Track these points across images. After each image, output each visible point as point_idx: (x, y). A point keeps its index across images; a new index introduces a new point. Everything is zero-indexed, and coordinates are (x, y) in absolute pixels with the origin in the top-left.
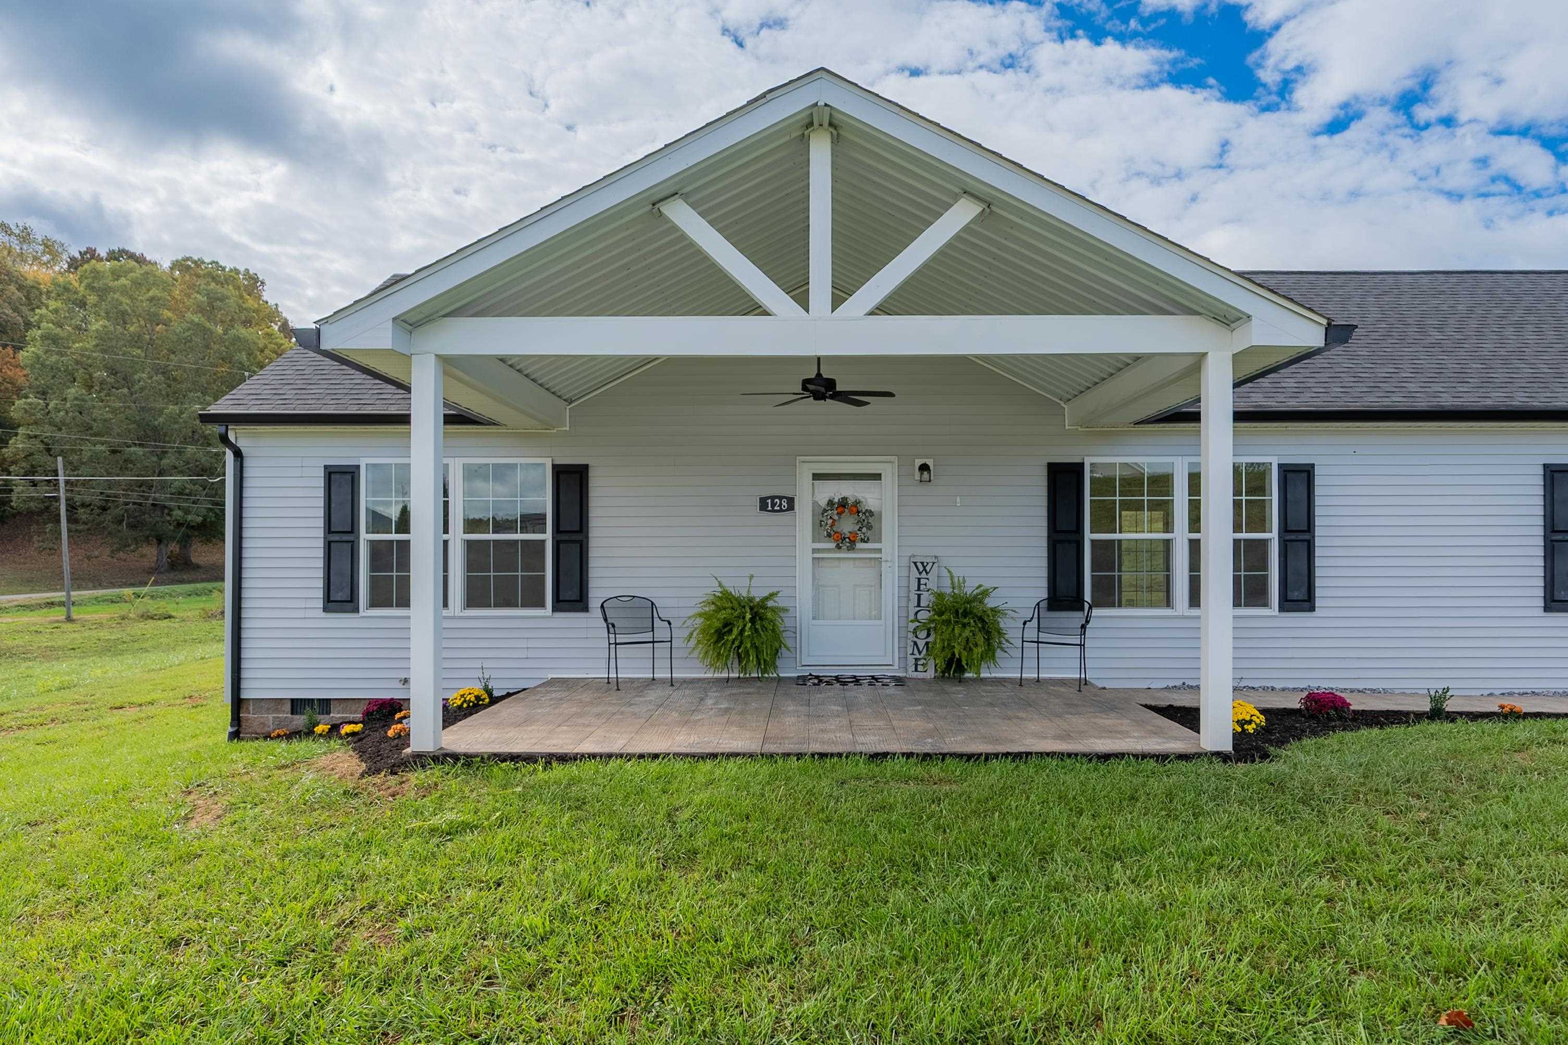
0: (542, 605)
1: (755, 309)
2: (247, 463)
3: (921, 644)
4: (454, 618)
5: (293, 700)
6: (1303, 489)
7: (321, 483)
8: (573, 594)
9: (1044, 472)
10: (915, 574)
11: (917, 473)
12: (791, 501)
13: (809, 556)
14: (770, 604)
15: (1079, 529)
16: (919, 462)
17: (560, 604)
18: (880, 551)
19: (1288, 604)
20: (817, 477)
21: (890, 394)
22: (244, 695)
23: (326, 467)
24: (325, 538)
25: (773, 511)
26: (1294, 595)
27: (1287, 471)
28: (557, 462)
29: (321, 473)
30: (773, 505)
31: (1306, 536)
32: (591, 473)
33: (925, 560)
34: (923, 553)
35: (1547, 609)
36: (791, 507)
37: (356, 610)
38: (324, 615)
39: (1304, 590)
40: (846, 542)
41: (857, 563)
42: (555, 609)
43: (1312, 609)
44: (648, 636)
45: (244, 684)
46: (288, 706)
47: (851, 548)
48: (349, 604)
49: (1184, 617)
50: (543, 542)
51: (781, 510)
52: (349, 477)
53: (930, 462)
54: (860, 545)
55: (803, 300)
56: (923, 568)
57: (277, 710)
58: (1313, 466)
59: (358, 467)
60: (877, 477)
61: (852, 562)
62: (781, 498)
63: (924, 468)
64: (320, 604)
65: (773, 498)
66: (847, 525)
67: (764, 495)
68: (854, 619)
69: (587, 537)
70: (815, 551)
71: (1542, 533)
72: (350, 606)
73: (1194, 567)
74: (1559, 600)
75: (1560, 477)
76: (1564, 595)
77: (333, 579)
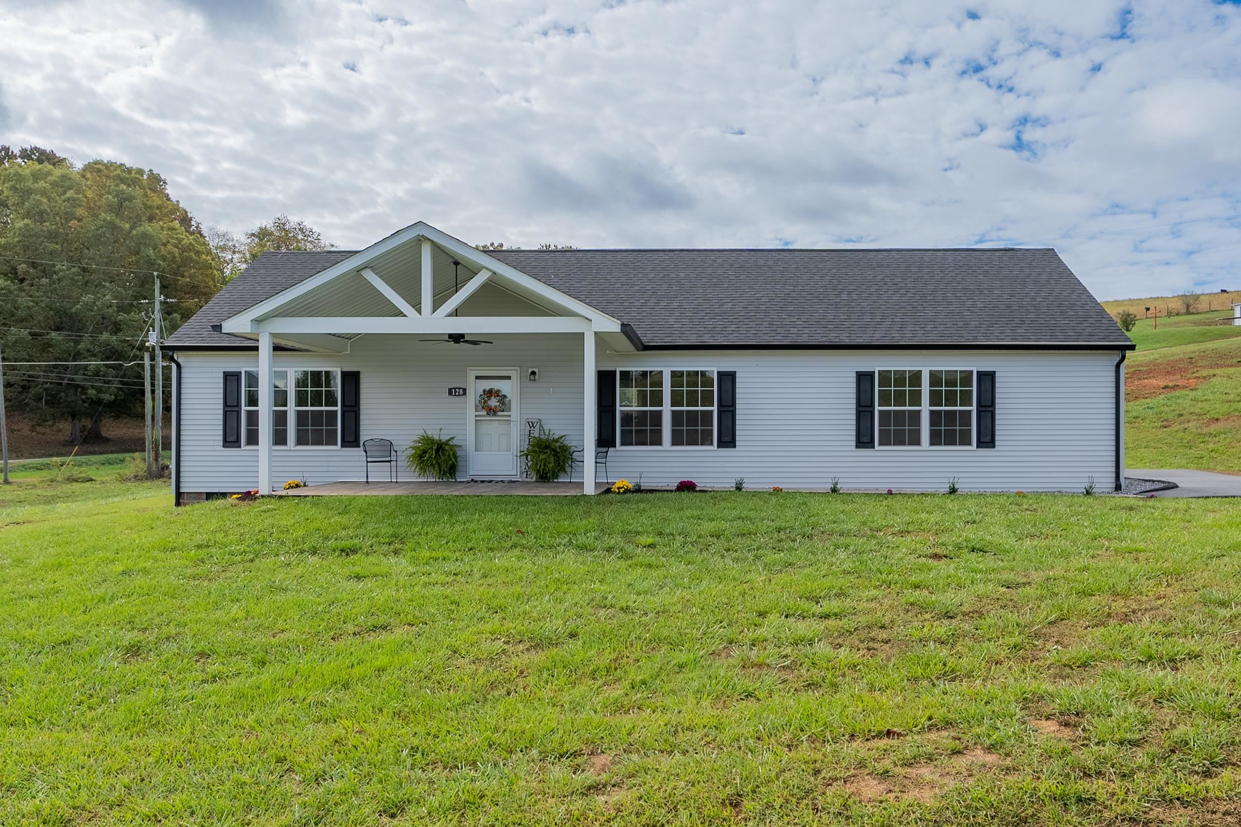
0: (336, 444)
1: (400, 314)
2: (183, 370)
3: (529, 463)
4: (290, 450)
5: (206, 493)
6: (730, 384)
7: (222, 381)
8: (352, 438)
9: (596, 375)
10: (528, 428)
11: (529, 377)
12: (465, 390)
13: (473, 419)
14: (451, 443)
15: (614, 405)
16: (530, 370)
17: (345, 444)
18: (510, 416)
19: (722, 444)
20: (477, 378)
22: (182, 490)
23: (224, 372)
24: (223, 409)
25: (455, 395)
26: (725, 439)
27: (721, 375)
28: (343, 370)
29: (222, 375)
30: (456, 392)
31: (732, 409)
32: (361, 376)
33: (533, 421)
34: (533, 416)
35: (857, 447)
36: (465, 393)
37: (240, 447)
38: (223, 449)
39: (730, 436)
40: (491, 411)
41: (501, 422)
42: (342, 446)
43: (734, 446)
44: (389, 459)
45: (182, 485)
46: (204, 496)
47: (494, 414)
49: (668, 451)
50: (336, 411)
51: (459, 395)
52: (236, 377)
53: (536, 370)
54: (498, 413)
55: (418, 309)
56: (532, 425)
57: (198, 497)
58: (735, 372)
59: (241, 372)
60: (509, 378)
61: (497, 422)
62: (459, 389)
63: (533, 373)
64: (221, 443)
65: (455, 389)
66: (493, 402)
67: (451, 386)
68: (499, 451)
69: (359, 409)
70: (476, 416)
71: (855, 407)
72: (236, 444)
73: (673, 424)
74: (864, 441)
75: (864, 378)
76: (866, 439)
77: (228, 430)
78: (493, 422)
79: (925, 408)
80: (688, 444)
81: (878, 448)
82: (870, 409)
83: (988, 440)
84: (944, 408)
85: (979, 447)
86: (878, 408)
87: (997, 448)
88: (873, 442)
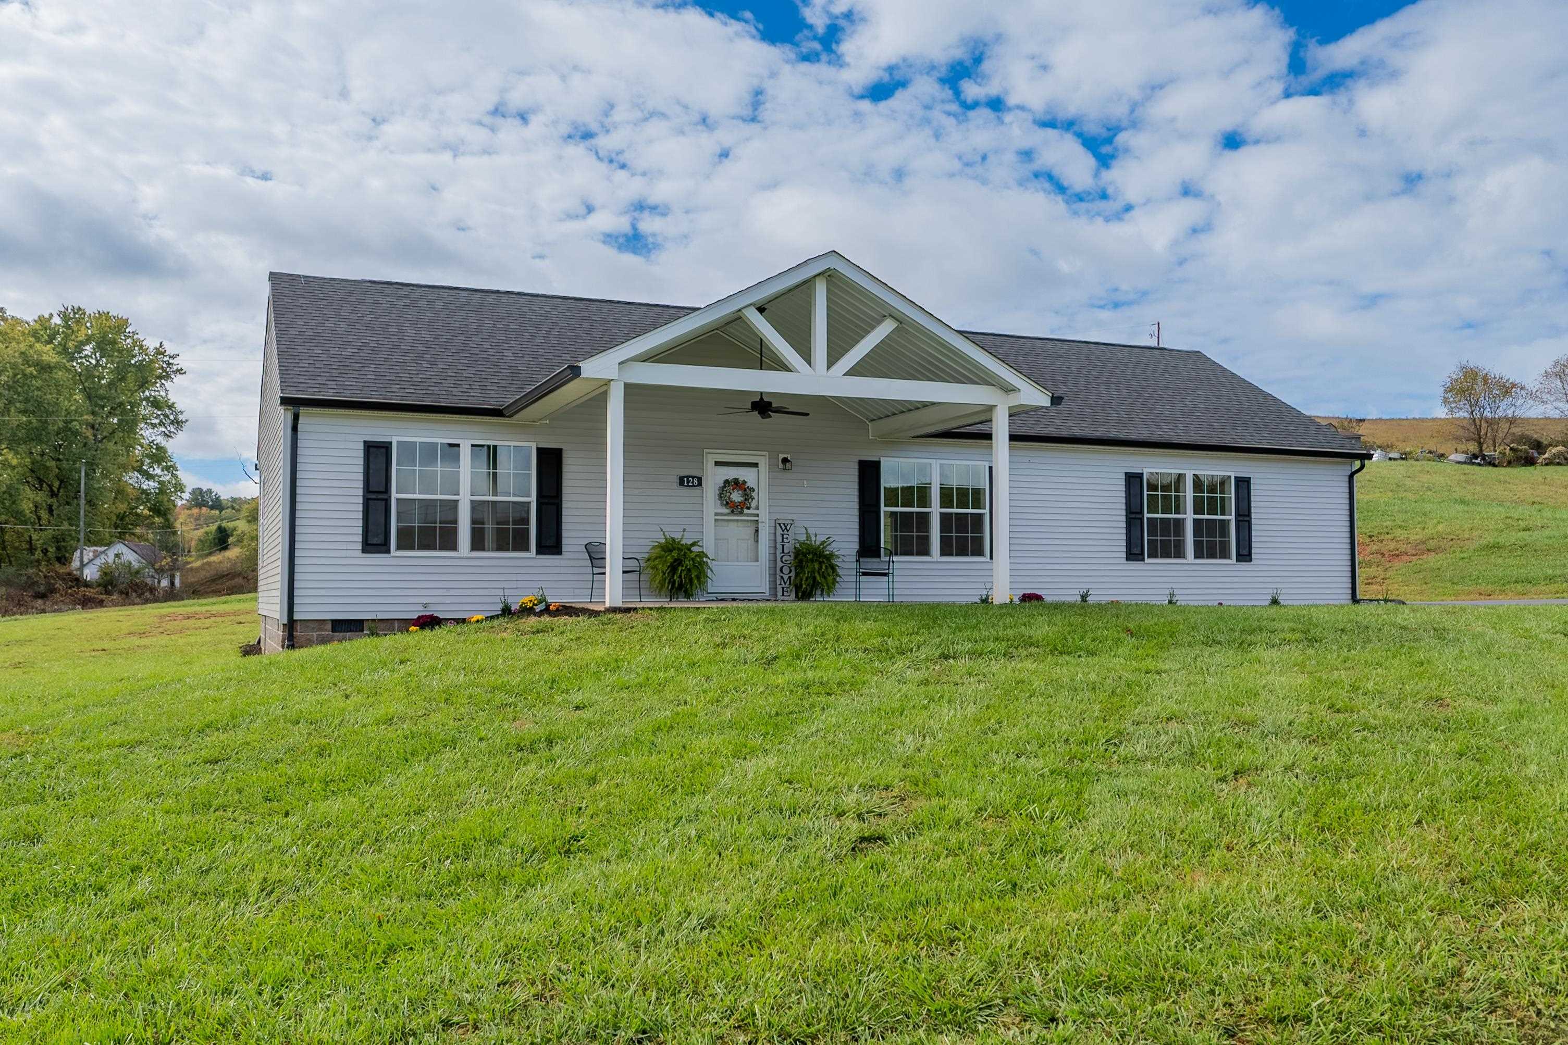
2: (301, 437)
3: (786, 578)
4: (463, 558)
5: (333, 621)
7: (361, 454)
8: (551, 542)
9: (857, 466)
10: (779, 531)
11: (781, 466)
12: (700, 479)
13: (713, 517)
14: (694, 549)
15: (878, 505)
16: (781, 456)
17: (541, 550)
18: (757, 515)
20: (717, 464)
21: (807, 415)
22: (296, 617)
23: (365, 442)
24: (364, 496)
25: (688, 486)
28: (540, 446)
29: (361, 446)
30: (688, 482)
32: (564, 455)
33: (786, 522)
34: (784, 517)
35: (1128, 559)
36: (700, 484)
37: (388, 552)
38: (362, 555)
40: (736, 509)
41: (739, 524)
42: (538, 552)
45: (297, 608)
46: (329, 626)
47: (741, 513)
48: (383, 547)
49: (936, 562)
50: (529, 503)
51: (693, 486)
52: (383, 450)
53: (789, 457)
54: (746, 511)
56: (785, 528)
57: (320, 629)
59: (391, 443)
60: (756, 465)
61: (736, 523)
62: (693, 477)
63: (785, 461)
64: (360, 547)
65: (688, 477)
66: (736, 497)
67: (682, 474)
68: (738, 561)
69: (562, 501)
70: (716, 514)
71: (1124, 514)
72: (383, 548)
73: (943, 530)
74: (1134, 554)
75: (1133, 480)
76: (1136, 550)
77: (370, 527)
78: (731, 524)
79: (1189, 517)
80: (958, 554)
81: (1147, 560)
82: (1140, 516)
83: (1245, 552)
84: (1206, 517)
85: (1238, 560)
86: (1146, 515)
87: (1254, 562)
88: (1142, 553)
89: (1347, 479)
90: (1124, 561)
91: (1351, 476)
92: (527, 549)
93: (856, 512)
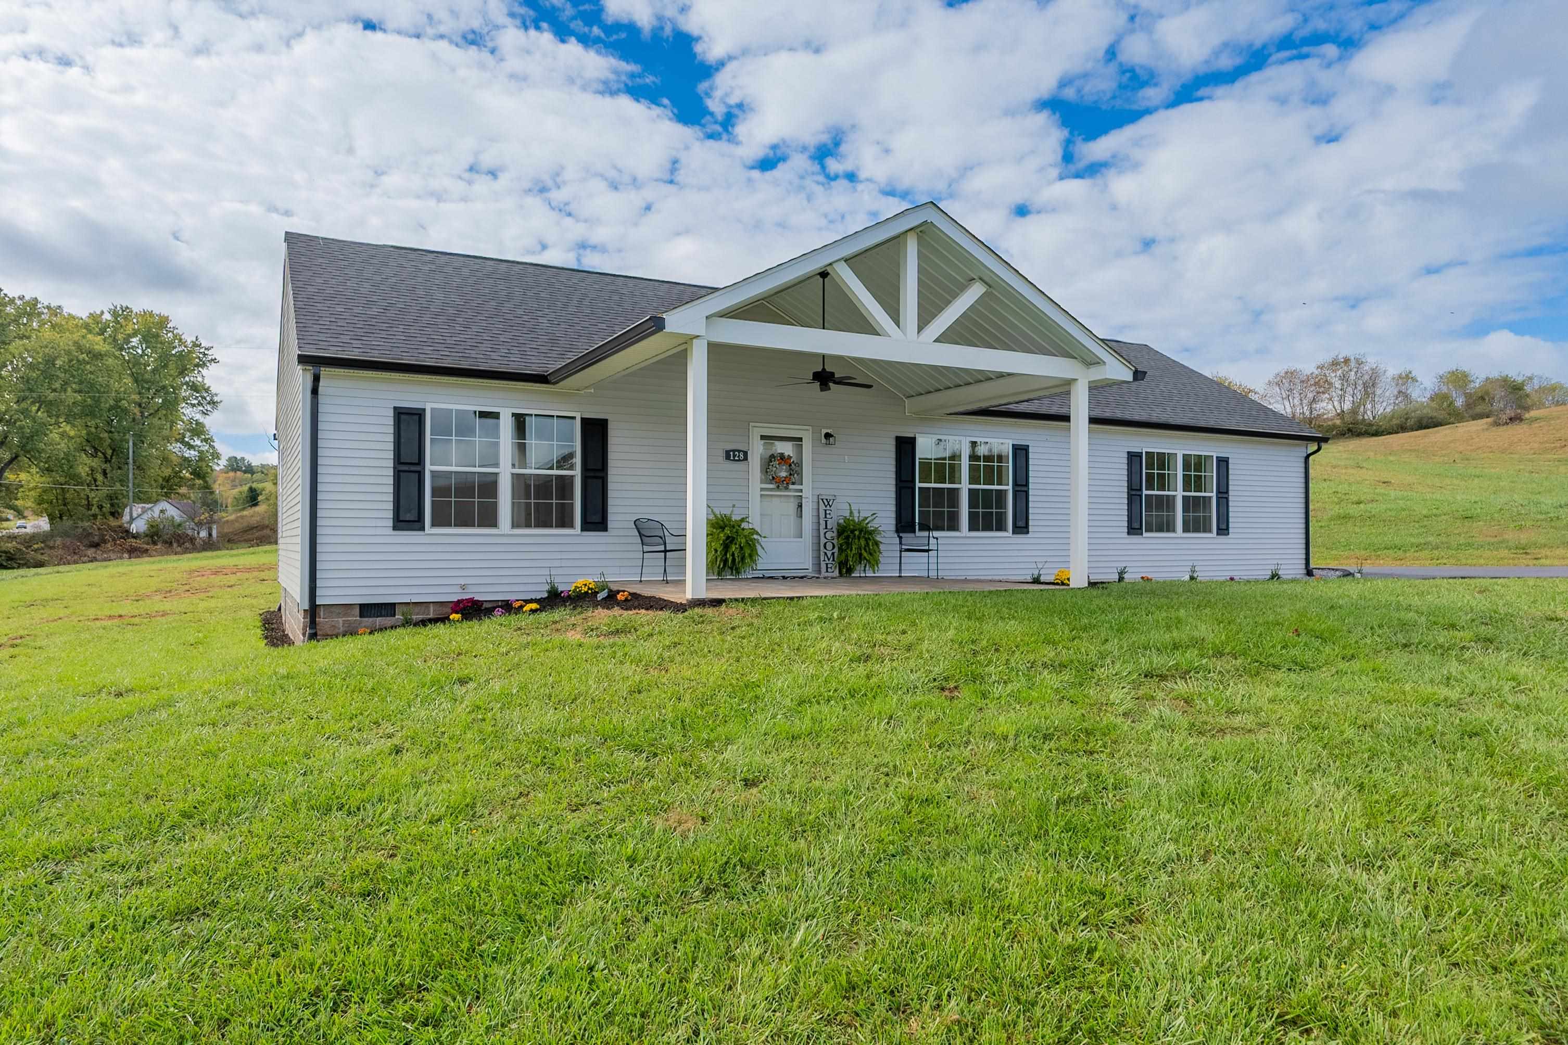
2: (322, 401)
3: (829, 553)
4: (503, 535)
5: (361, 605)
6: (1024, 460)
7: (391, 421)
8: (597, 518)
9: (894, 442)
10: (822, 507)
11: (824, 440)
12: (746, 453)
13: (758, 493)
14: (744, 525)
15: (913, 481)
16: (824, 431)
17: (586, 527)
18: (801, 491)
19: (1016, 529)
20: (763, 438)
22: (319, 601)
23: (395, 408)
24: (394, 468)
25: (734, 460)
26: (1019, 524)
27: (1016, 449)
28: (585, 416)
29: (391, 412)
30: (734, 456)
31: (1025, 489)
32: (610, 426)
33: (830, 498)
34: (826, 493)
35: (1129, 533)
36: (746, 459)
37: (423, 529)
38: (393, 532)
39: (1024, 521)
40: (782, 484)
41: (782, 499)
42: (583, 529)
43: (1028, 532)
45: (319, 592)
46: (357, 611)
47: (787, 488)
49: (966, 537)
50: (573, 477)
51: (739, 460)
52: (416, 417)
53: (831, 432)
54: (791, 487)
56: (828, 503)
57: (345, 615)
58: (1029, 446)
59: (424, 410)
60: (799, 440)
62: (739, 451)
63: (828, 436)
64: (391, 523)
65: (734, 451)
66: (782, 472)
67: (729, 447)
68: (780, 537)
69: (607, 475)
70: (762, 489)
71: (1126, 490)
72: (417, 525)
73: (971, 506)
74: (1134, 529)
75: (1133, 458)
76: (1136, 525)
77: (402, 502)
78: (774, 499)
79: (1179, 494)
80: (984, 529)
81: (1145, 535)
82: (1138, 493)
83: (1224, 527)
84: (1193, 494)
85: (1218, 534)
86: (1145, 492)
87: (1231, 535)
88: (1141, 528)
89: (1303, 460)
90: (1125, 535)
91: (1307, 457)
92: (571, 526)
93: (893, 488)
